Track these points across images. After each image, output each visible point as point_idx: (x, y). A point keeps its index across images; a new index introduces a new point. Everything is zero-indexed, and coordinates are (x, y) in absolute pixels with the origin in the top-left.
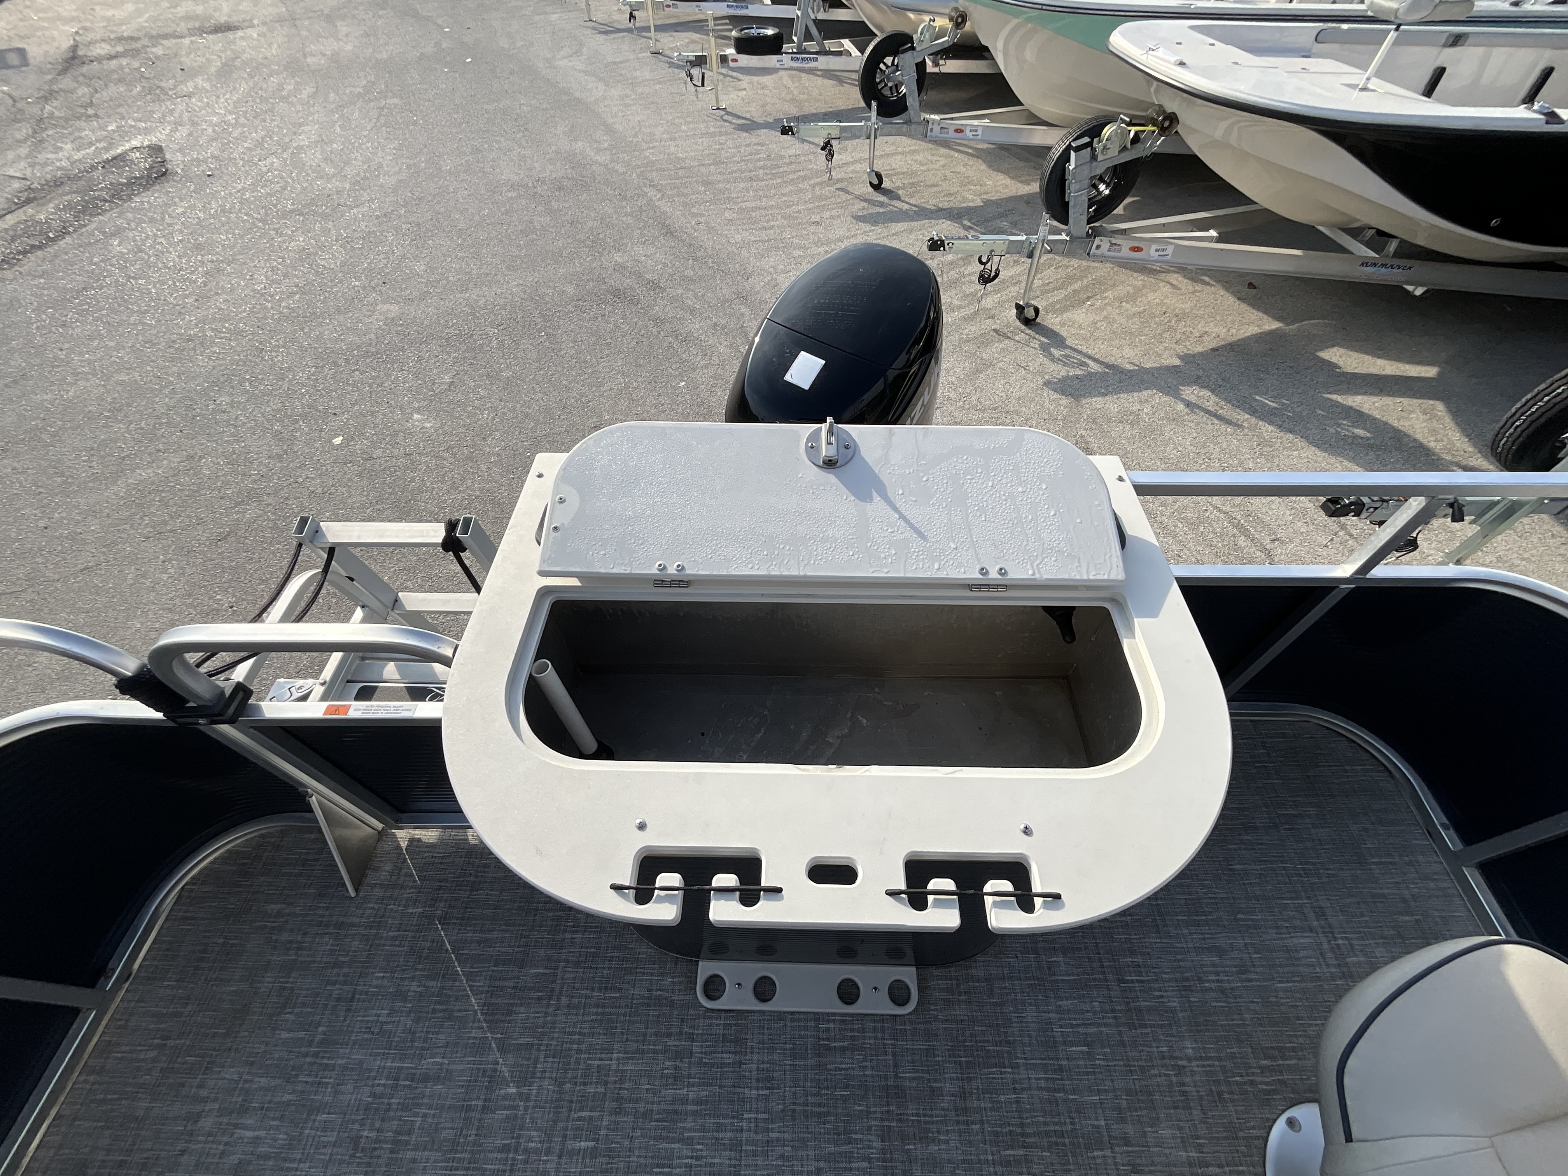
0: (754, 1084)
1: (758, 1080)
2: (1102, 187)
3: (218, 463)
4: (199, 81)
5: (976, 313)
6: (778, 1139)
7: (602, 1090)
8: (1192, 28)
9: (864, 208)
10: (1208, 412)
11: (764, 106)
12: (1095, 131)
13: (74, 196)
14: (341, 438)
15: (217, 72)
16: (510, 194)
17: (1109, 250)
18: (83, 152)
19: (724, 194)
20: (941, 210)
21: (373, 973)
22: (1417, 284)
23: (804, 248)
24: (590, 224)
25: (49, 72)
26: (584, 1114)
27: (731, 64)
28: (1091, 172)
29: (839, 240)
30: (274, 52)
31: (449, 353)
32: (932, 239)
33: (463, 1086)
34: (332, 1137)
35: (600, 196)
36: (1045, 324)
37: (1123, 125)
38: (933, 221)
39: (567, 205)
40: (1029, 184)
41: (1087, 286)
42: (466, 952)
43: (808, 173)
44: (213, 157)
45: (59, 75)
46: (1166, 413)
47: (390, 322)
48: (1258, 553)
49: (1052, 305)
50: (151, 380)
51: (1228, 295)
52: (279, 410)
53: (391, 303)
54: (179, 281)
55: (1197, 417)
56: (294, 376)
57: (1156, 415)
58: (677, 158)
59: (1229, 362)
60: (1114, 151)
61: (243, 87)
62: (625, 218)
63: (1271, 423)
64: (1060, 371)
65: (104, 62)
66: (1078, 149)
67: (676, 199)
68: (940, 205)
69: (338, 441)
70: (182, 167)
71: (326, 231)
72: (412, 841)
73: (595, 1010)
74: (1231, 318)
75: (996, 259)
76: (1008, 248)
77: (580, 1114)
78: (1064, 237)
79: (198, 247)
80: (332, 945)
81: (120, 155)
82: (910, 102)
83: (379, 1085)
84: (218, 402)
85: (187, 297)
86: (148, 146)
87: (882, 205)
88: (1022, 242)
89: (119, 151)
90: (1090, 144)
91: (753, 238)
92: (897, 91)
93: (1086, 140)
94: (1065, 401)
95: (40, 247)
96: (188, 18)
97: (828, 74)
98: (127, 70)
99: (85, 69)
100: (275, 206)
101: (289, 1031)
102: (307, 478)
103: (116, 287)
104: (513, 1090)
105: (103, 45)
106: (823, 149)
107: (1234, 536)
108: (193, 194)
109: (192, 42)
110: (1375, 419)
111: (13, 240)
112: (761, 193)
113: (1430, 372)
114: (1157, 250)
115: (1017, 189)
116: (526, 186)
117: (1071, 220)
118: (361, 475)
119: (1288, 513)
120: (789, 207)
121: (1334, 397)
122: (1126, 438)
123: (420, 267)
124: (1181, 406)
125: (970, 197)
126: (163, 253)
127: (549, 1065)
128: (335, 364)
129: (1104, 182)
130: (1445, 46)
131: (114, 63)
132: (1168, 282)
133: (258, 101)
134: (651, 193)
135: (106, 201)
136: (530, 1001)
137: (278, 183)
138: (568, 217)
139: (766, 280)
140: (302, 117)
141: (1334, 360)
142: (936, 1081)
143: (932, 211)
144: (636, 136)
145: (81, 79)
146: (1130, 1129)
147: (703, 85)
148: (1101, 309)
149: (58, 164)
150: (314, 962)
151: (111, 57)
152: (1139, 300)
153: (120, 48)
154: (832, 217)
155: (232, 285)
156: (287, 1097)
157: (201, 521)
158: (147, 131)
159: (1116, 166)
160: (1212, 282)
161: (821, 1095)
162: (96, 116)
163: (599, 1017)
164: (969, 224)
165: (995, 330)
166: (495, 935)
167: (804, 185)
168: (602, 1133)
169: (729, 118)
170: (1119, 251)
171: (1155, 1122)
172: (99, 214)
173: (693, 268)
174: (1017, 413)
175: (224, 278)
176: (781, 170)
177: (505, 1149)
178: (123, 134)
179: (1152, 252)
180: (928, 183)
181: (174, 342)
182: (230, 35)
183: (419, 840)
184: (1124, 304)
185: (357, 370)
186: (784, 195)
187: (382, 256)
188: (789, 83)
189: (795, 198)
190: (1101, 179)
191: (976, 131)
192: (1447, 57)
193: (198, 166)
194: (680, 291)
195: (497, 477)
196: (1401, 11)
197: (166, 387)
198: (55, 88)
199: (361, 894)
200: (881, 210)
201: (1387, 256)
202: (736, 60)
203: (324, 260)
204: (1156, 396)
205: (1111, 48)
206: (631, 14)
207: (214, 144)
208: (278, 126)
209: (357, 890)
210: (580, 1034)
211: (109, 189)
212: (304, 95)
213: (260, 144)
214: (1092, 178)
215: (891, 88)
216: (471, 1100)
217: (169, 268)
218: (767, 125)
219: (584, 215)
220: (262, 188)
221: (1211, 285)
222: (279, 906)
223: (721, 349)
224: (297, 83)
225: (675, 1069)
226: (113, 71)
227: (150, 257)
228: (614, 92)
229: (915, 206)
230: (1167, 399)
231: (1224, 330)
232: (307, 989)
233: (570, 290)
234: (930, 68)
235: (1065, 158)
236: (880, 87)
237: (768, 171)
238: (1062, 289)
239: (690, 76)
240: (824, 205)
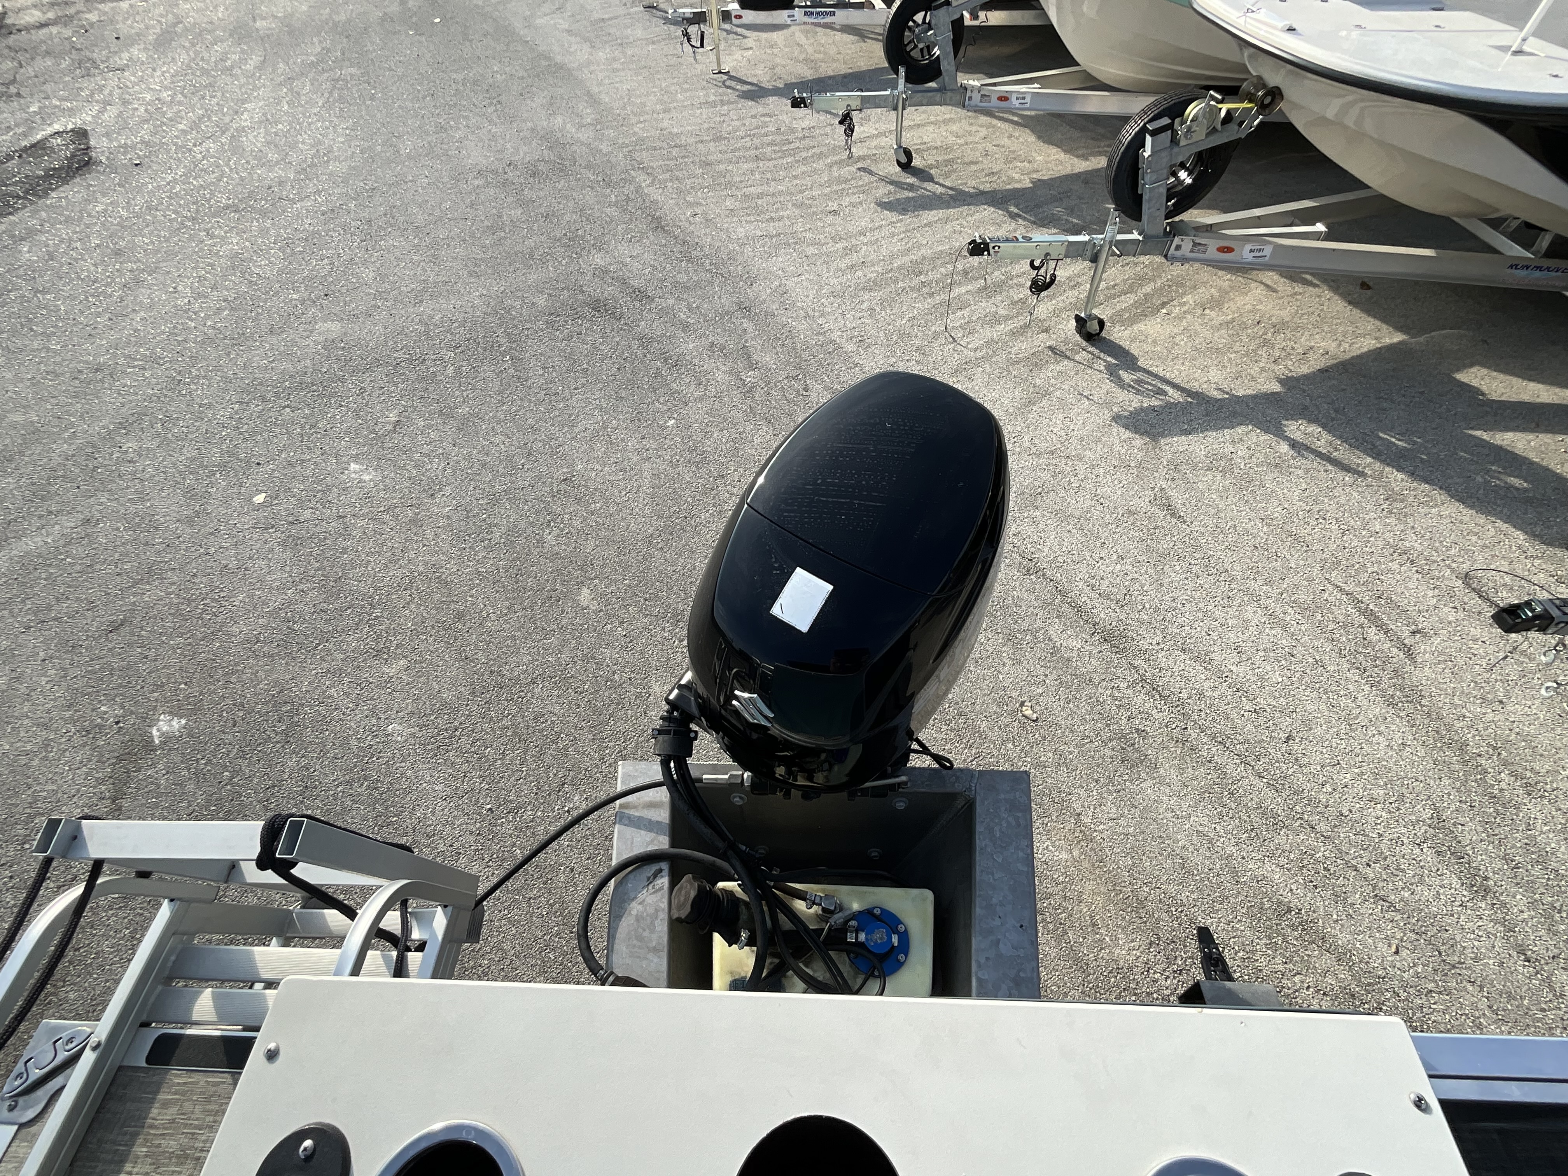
2: (1183, 175)
3: (118, 529)
4: (135, 51)
5: (1027, 326)
9: (890, 193)
10: (1319, 455)
11: (773, 68)
12: (1177, 110)
14: (264, 495)
15: (156, 40)
16: (476, 182)
19: (725, 177)
20: (982, 193)
23: (820, 244)
24: (567, 218)
27: (735, 20)
28: (1170, 158)
29: (862, 233)
30: (220, 15)
31: (396, 385)
32: (974, 241)
35: (581, 183)
36: (1112, 338)
37: (1213, 103)
38: (972, 208)
39: (542, 194)
40: (1087, 159)
41: (1161, 289)
43: (824, 149)
44: (143, 142)
46: (1266, 456)
47: (330, 345)
48: (1395, 651)
49: (1119, 314)
50: (49, 421)
51: (1337, 297)
52: (194, 459)
53: (333, 321)
54: (93, 296)
55: (1305, 462)
56: (214, 414)
57: (1254, 459)
58: (670, 133)
59: (1343, 387)
60: (1200, 133)
61: (183, 57)
62: (609, 210)
63: (1400, 469)
64: (1132, 401)
65: (33, 32)
66: (1154, 132)
67: (669, 184)
68: (981, 188)
69: (260, 499)
70: (107, 154)
71: (264, 232)
74: (1341, 329)
75: (1052, 264)
76: (1067, 250)
78: (1135, 236)
79: (118, 253)
81: (39, 142)
82: (944, 66)
84: (124, 449)
85: (99, 315)
86: (72, 130)
87: (911, 187)
88: (1085, 243)
89: (39, 137)
90: (1170, 127)
91: (759, 233)
92: (929, 53)
93: (1166, 121)
94: (1138, 441)
97: (848, 29)
98: (56, 40)
99: (11, 40)
100: (208, 201)
102: (221, 548)
103: (21, 303)
105: (33, 12)
106: (841, 123)
107: (1361, 626)
108: (117, 188)
110: (1532, 463)
112: (769, 176)
114: (1251, 251)
115: (1073, 165)
116: (495, 172)
117: (1145, 217)
118: (283, 544)
119: (1430, 593)
120: (802, 192)
121: (1478, 433)
122: (1218, 490)
123: (368, 275)
124: (1284, 447)
125: (1017, 176)
126: (76, 260)
128: (263, 399)
129: (1187, 169)
131: (45, 31)
132: (1261, 283)
133: (198, 73)
134: (641, 177)
135: (19, 197)
137: (213, 172)
138: (542, 210)
139: (773, 286)
140: (246, 93)
141: (1475, 383)
143: (971, 195)
144: (624, 107)
147: (702, 46)
148: (1181, 319)
151: (42, 25)
152: (1226, 305)
153: (51, 15)
154: (853, 205)
155: (152, 299)
157: (91, 606)
158: (72, 112)
159: (1202, 150)
160: (1315, 281)
162: (18, 95)
164: (1016, 211)
165: (1050, 348)
167: (820, 165)
169: (733, 84)
170: (1204, 252)
172: (11, 214)
173: (686, 272)
174: (1080, 458)
175: (143, 290)
176: (792, 146)
178: (45, 116)
179: (1246, 254)
180: (966, 160)
181: (80, 372)
184: (1207, 311)
185: (288, 406)
186: (795, 177)
187: (326, 261)
188: (803, 40)
189: (808, 181)
190: (1182, 166)
191: (1024, 98)
193: (124, 154)
194: (671, 302)
195: (446, 547)
197: (66, 429)
200: (911, 194)
201: (1542, 254)
202: (740, 17)
203: (260, 267)
204: (1253, 433)
207: (146, 126)
208: (217, 104)
211: (24, 183)
212: (250, 66)
213: (195, 126)
214: (1172, 166)
215: (922, 50)
217: (82, 280)
218: (776, 92)
219: (561, 206)
220: (194, 179)
221: (1315, 286)
223: (719, 376)
224: (243, 52)
226: (42, 42)
227: (62, 265)
228: (601, 55)
229: (951, 189)
230: (1268, 437)
231: (1334, 345)
233: (541, 301)
234: (968, 21)
235: (1138, 142)
236: (908, 49)
237: (777, 148)
238: (1130, 293)
239: (686, 35)
240: (843, 189)
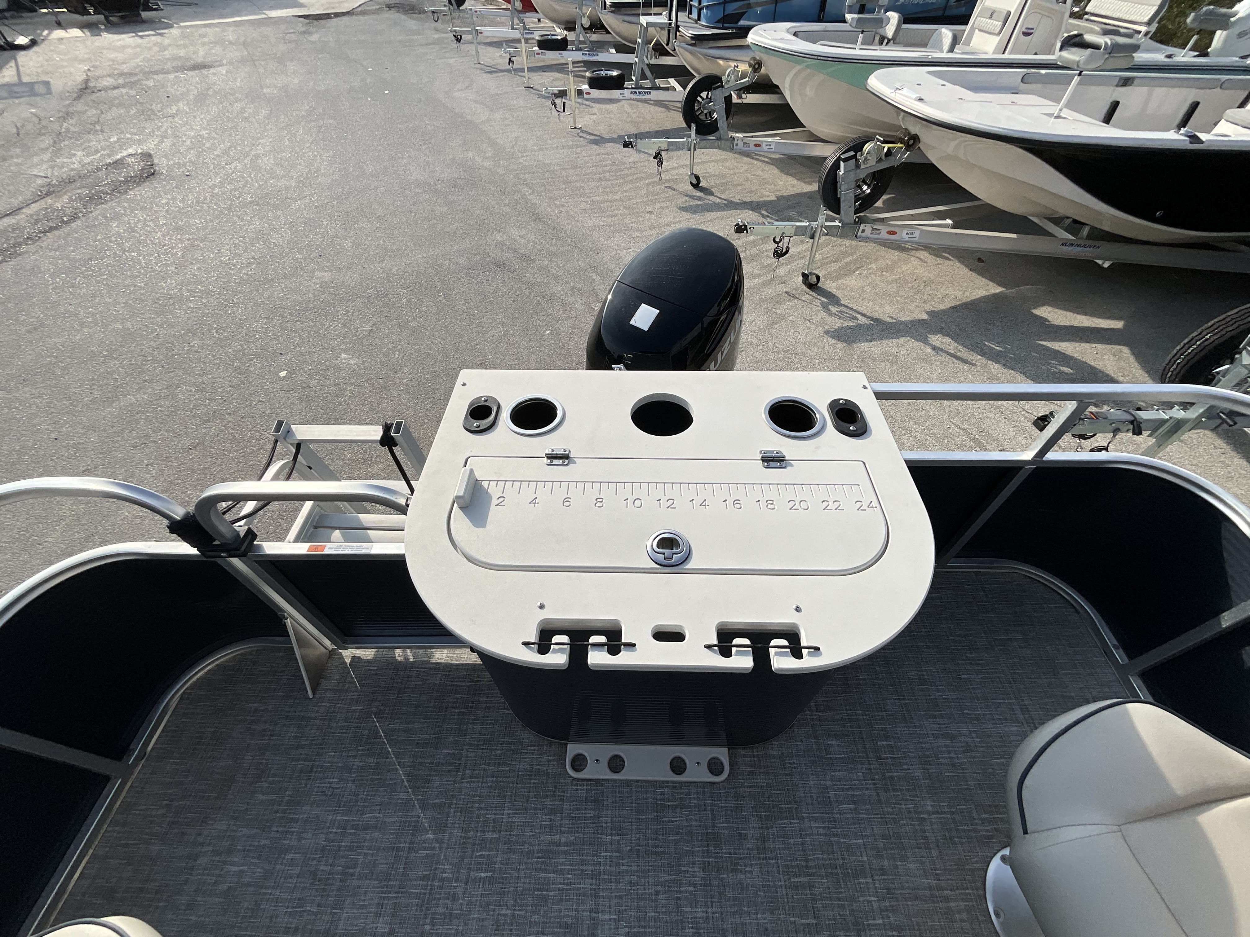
0: (609, 832)
1: (612, 828)
2: (865, 187)
3: (191, 391)
4: (181, 105)
5: (772, 279)
6: (627, 871)
7: (497, 836)
8: (929, 73)
9: (686, 201)
10: (949, 354)
11: (610, 126)
12: (858, 147)
13: (84, 190)
14: (286, 372)
15: (195, 99)
16: (417, 190)
17: (871, 233)
18: (92, 158)
19: (580, 190)
20: (745, 203)
21: (326, 752)
22: (1105, 259)
23: (641, 231)
24: (478, 212)
25: (67, 98)
26: (484, 853)
27: (586, 96)
28: (855, 176)
29: (668, 225)
30: (238, 84)
31: (369, 309)
32: (738, 224)
33: (394, 833)
34: (297, 871)
35: (486, 192)
36: (825, 288)
37: (878, 143)
38: (738, 211)
39: (460, 198)
40: (811, 184)
41: (856, 260)
42: (394, 737)
43: (644, 175)
44: (191, 162)
45: (74, 100)
46: (917, 354)
47: (324, 285)
49: (829, 273)
50: (140, 328)
51: (963, 267)
52: (239, 351)
53: (326, 271)
54: (163, 254)
55: (941, 358)
56: (250, 325)
57: (910, 356)
58: (544, 163)
59: (965, 316)
60: (872, 162)
61: (214, 110)
62: (504, 208)
63: (997, 362)
64: (836, 323)
65: (109, 92)
66: (845, 160)
67: (544, 194)
68: (744, 200)
69: (283, 374)
70: (166, 169)
71: (276, 218)
72: (354, 658)
73: (491, 779)
74: (965, 284)
75: (787, 239)
76: (796, 231)
77: (480, 853)
78: (837, 223)
79: (178, 229)
80: (296, 732)
81: (119, 160)
82: (720, 123)
83: (331, 833)
84: (192, 344)
85: (169, 265)
86: (141, 153)
87: (700, 199)
88: (806, 227)
89: (119, 157)
90: (855, 157)
91: (602, 223)
92: (711, 116)
93: (852, 153)
94: (840, 345)
95: (56, 228)
96: (174, 58)
97: (659, 103)
98: (125, 97)
99: (94, 96)
100: (238, 199)
101: (264, 794)
102: (259, 402)
103: (114, 258)
104: (431, 836)
105: (108, 79)
106: (655, 158)
107: (971, 447)
108: (175, 189)
109: (176, 76)
110: (1076, 359)
111: (37, 222)
112: (608, 190)
113: (1118, 324)
114: (907, 234)
115: (802, 188)
116: (429, 184)
117: (842, 212)
118: (300, 400)
119: (1012, 429)
120: (630, 200)
121: (1045, 343)
122: (887, 373)
123: (347, 244)
124: (929, 350)
125: (767, 193)
126: (150, 232)
127: (458, 818)
128: (283, 317)
129: (867, 184)
130: (1117, 86)
131: (116, 91)
132: (918, 258)
133: (225, 120)
134: (525, 189)
135: (107, 193)
136: (443, 773)
137: (240, 181)
138: (461, 207)
139: (612, 254)
140: (259, 133)
141: (1044, 315)
142: (743, 829)
143: (737, 204)
144: (513, 147)
145: (91, 103)
146: (886, 863)
147: (564, 111)
148: (867, 277)
149: (72, 166)
150: (283, 745)
151: (115, 88)
152: (896, 270)
153: (121, 81)
154: (662, 208)
155: (204, 257)
156: (263, 842)
157: (177, 434)
158: (140, 142)
159: (875, 172)
160: (950, 257)
161: (658, 840)
162: (102, 131)
163: (494, 785)
164: (766, 213)
165: (786, 292)
166: (416, 726)
167: (641, 184)
168: (497, 866)
169: (584, 135)
170: (879, 234)
171: (904, 858)
172: (103, 203)
173: (556, 246)
174: (804, 355)
175: (198, 251)
176: (623, 173)
177: (425, 878)
178: (122, 144)
179: (903, 235)
180: (735, 183)
181: (158, 299)
182: (205, 72)
183: (359, 658)
184: (884, 273)
185: (299, 321)
186: (625, 191)
187: (319, 236)
188: (629, 110)
189: (634, 194)
190: (864, 182)
191: (771, 145)
192: (1120, 94)
193: (178, 168)
194: (546, 263)
195: (405, 402)
196: (1082, 62)
197: (152, 333)
198: (71, 109)
199: (317, 696)
200: (699, 203)
201: (1082, 238)
202: (589, 93)
203: (275, 238)
204: (910, 342)
205: (868, 88)
206: (510, 60)
207: (192, 152)
208: (240, 139)
209: (314, 693)
210: (480, 796)
211: (110, 185)
212: (261, 116)
213: (226, 152)
214: (857, 181)
215: (706, 114)
216: (400, 843)
217: (155, 244)
218: (612, 140)
219: (473, 205)
220: (228, 185)
221: (950, 260)
222: (256, 705)
223: (578, 306)
224: (255, 107)
225: (551, 821)
226: (115, 98)
227: (140, 236)
228: (497, 116)
229: (725, 200)
230: (919, 344)
231: (960, 293)
232: (278, 764)
233: (462, 261)
234: (735, 99)
235: (836, 166)
236: (697, 113)
237: (613, 174)
238: (837, 262)
239: (554, 104)
240: (656, 199)
